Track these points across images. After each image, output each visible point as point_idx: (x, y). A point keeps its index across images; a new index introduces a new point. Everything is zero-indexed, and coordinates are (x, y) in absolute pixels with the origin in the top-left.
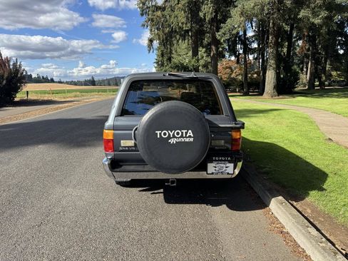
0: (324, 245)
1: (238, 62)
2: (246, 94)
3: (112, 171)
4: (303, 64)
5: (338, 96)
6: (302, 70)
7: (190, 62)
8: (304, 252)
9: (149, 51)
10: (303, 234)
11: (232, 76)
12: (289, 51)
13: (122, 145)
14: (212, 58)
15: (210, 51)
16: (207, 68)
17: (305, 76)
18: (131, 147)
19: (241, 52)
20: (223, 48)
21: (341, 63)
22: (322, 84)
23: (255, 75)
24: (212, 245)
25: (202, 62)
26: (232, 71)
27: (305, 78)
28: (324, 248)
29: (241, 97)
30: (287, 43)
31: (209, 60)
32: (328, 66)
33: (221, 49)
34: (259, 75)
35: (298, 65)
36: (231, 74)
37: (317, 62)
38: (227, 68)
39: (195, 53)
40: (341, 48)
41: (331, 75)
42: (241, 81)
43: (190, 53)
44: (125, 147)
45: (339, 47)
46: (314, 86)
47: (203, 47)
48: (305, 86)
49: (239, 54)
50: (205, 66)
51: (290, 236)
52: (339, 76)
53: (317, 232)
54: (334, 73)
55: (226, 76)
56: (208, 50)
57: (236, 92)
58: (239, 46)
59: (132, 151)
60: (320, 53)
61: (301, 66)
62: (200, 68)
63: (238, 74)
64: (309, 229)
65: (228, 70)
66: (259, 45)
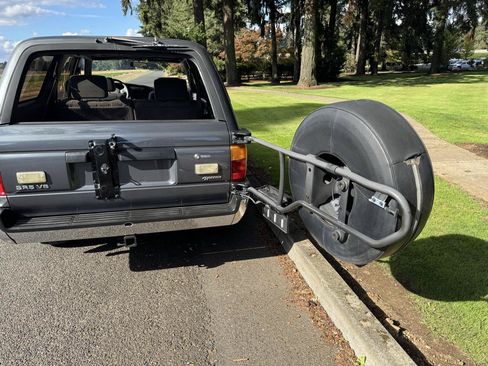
0: (368, 324)
1: (262, 34)
2: (276, 82)
3: (6, 232)
4: (351, 38)
5: (397, 84)
6: (350, 47)
7: (192, 31)
8: (340, 335)
9: (125, 11)
10: (339, 306)
11: (256, 55)
12: (333, 19)
13: (20, 181)
14: (225, 26)
15: (222, 16)
16: (219, 42)
17: (352, 56)
18: (39, 184)
19: (267, 18)
20: (242, 12)
21: (398, 38)
22: (374, 68)
23: (288, 55)
24: (196, 341)
25: (210, 32)
26: (256, 47)
27: (352, 58)
28: (368, 331)
29: (269, 87)
30: (330, 8)
31: (222, 30)
32: (382, 42)
33: (238, 14)
34: (292, 53)
35: (345, 40)
36: (254, 52)
37: (369, 37)
38: (248, 42)
39: (199, 18)
40: (399, 17)
41: (385, 55)
42: (269, 63)
43: (193, 18)
44: (28, 185)
45: (396, 15)
46: (364, 70)
47: (211, 9)
48: (352, 71)
49: (265, 22)
50: (216, 38)
51: (322, 309)
52: (395, 55)
53: (359, 302)
54: (390, 52)
55: (247, 55)
56: (219, 14)
57: (262, 79)
58: (264, 9)
59: (43, 191)
60: (372, 24)
61: (348, 42)
62: (208, 41)
63: (263, 53)
64: (348, 297)
65: (250, 46)
66: (292, 9)
